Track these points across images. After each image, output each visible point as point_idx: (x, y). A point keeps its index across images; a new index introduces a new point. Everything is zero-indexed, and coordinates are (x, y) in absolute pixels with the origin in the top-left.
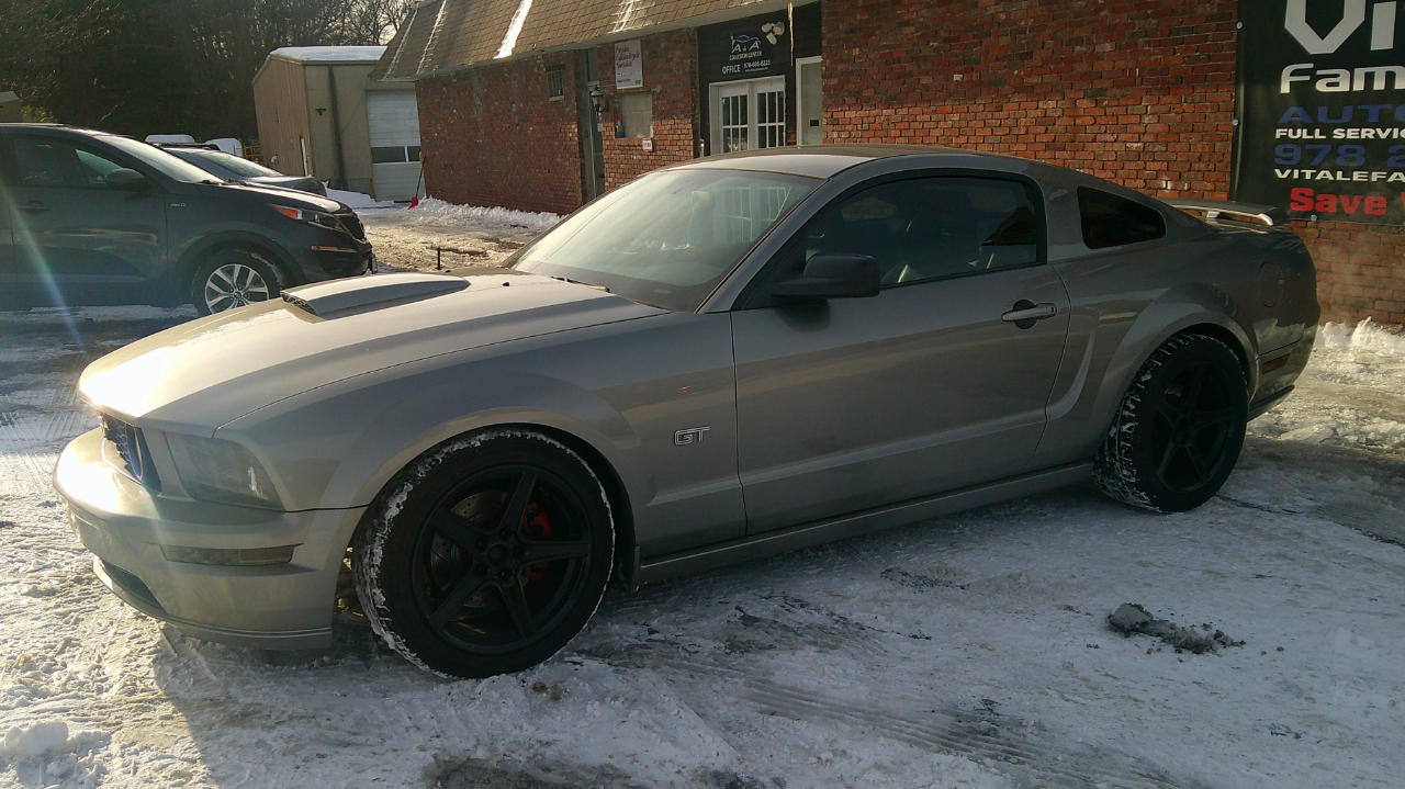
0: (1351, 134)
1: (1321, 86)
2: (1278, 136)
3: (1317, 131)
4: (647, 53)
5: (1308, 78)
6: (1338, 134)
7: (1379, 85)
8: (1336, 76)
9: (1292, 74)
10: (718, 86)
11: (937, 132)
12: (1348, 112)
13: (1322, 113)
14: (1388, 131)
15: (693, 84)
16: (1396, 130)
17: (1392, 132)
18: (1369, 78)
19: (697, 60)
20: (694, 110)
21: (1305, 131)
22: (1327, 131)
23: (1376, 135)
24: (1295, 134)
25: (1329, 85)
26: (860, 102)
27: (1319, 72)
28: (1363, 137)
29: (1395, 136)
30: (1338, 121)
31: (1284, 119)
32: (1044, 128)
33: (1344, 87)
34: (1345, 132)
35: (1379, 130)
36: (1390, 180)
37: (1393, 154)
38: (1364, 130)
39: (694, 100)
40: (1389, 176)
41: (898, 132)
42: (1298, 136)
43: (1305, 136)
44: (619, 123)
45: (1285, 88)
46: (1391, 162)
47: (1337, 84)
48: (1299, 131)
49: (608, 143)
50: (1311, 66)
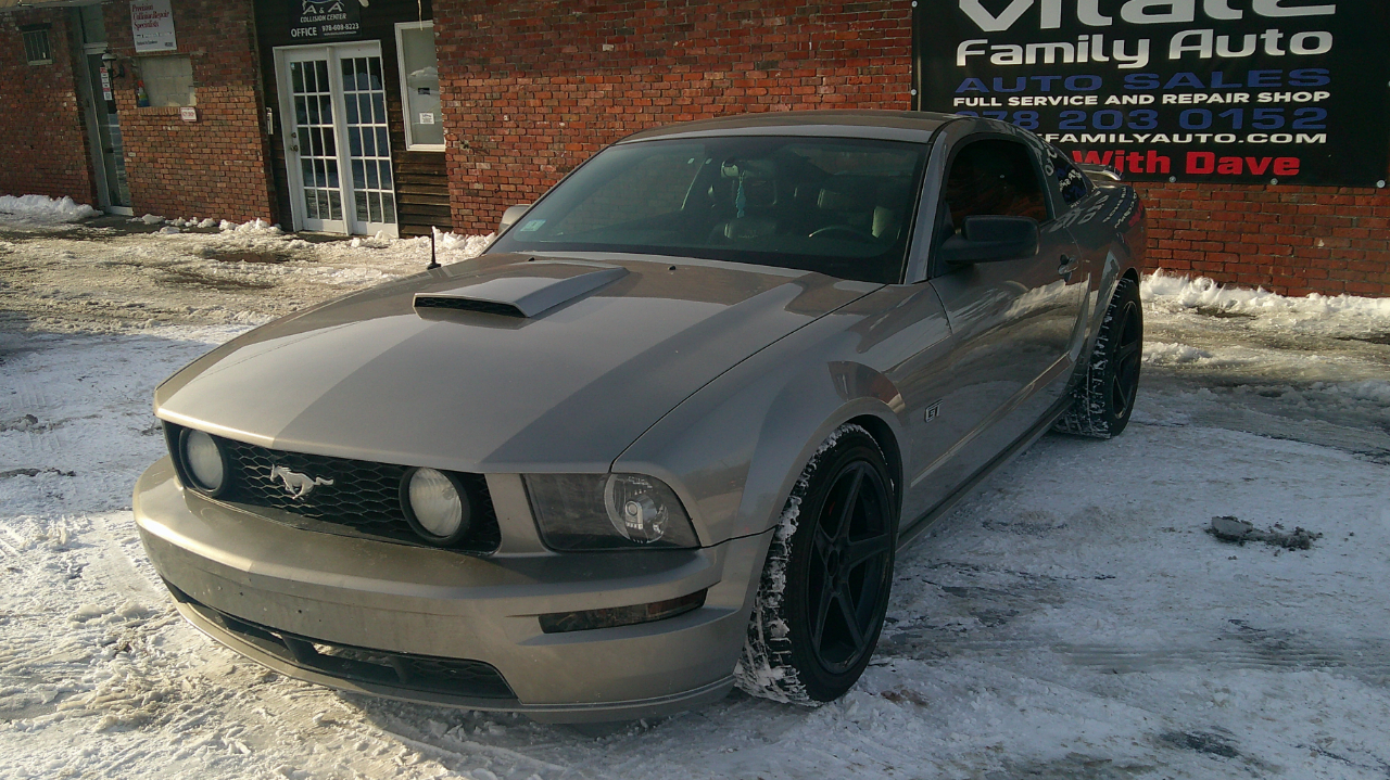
0: (1025, 101)
1: (996, 60)
2: (956, 104)
3: (993, 99)
4: (179, 12)
5: (982, 52)
6: (1013, 101)
7: (1049, 59)
8: (1010, 51)
9: (969, 49)
10: (283, 50)
11: (587, 103)
12: (1021, 82)
13: (998, 83)
14: (1059, 98)
15: (252, 47)
16: (1066, 98)
17: (1062, 100)
18: (1040, 53)
19: (253, 21)
20: (255, 76)
21: (982, 99)
22: (1003, 98)
23: (1048, 102)
24: (972, 102)
25: (1003, 59)
26: (486, 69)
27: (993, 47)
28: (1036, 104)
29: (1066, 103)
30: (1013, 90)
31: (960, 90)
32: (711, 98)
33: (1017, 60)
34: (1020, 100)
35: (1051, 98)
36: (1063, 140)
37: (1064, 119)
38: (1037, 98)
39: (254, 65)
40: (1061, 137)
41: (538, 102)
42: (975, 104)
43: (982, 104)
44: (141, 90)
45: (961, 62)
46: (1062, 125)
47: (1010, 58)
48: (976, 99)
49: (126, 112)
50: (985, 41)
